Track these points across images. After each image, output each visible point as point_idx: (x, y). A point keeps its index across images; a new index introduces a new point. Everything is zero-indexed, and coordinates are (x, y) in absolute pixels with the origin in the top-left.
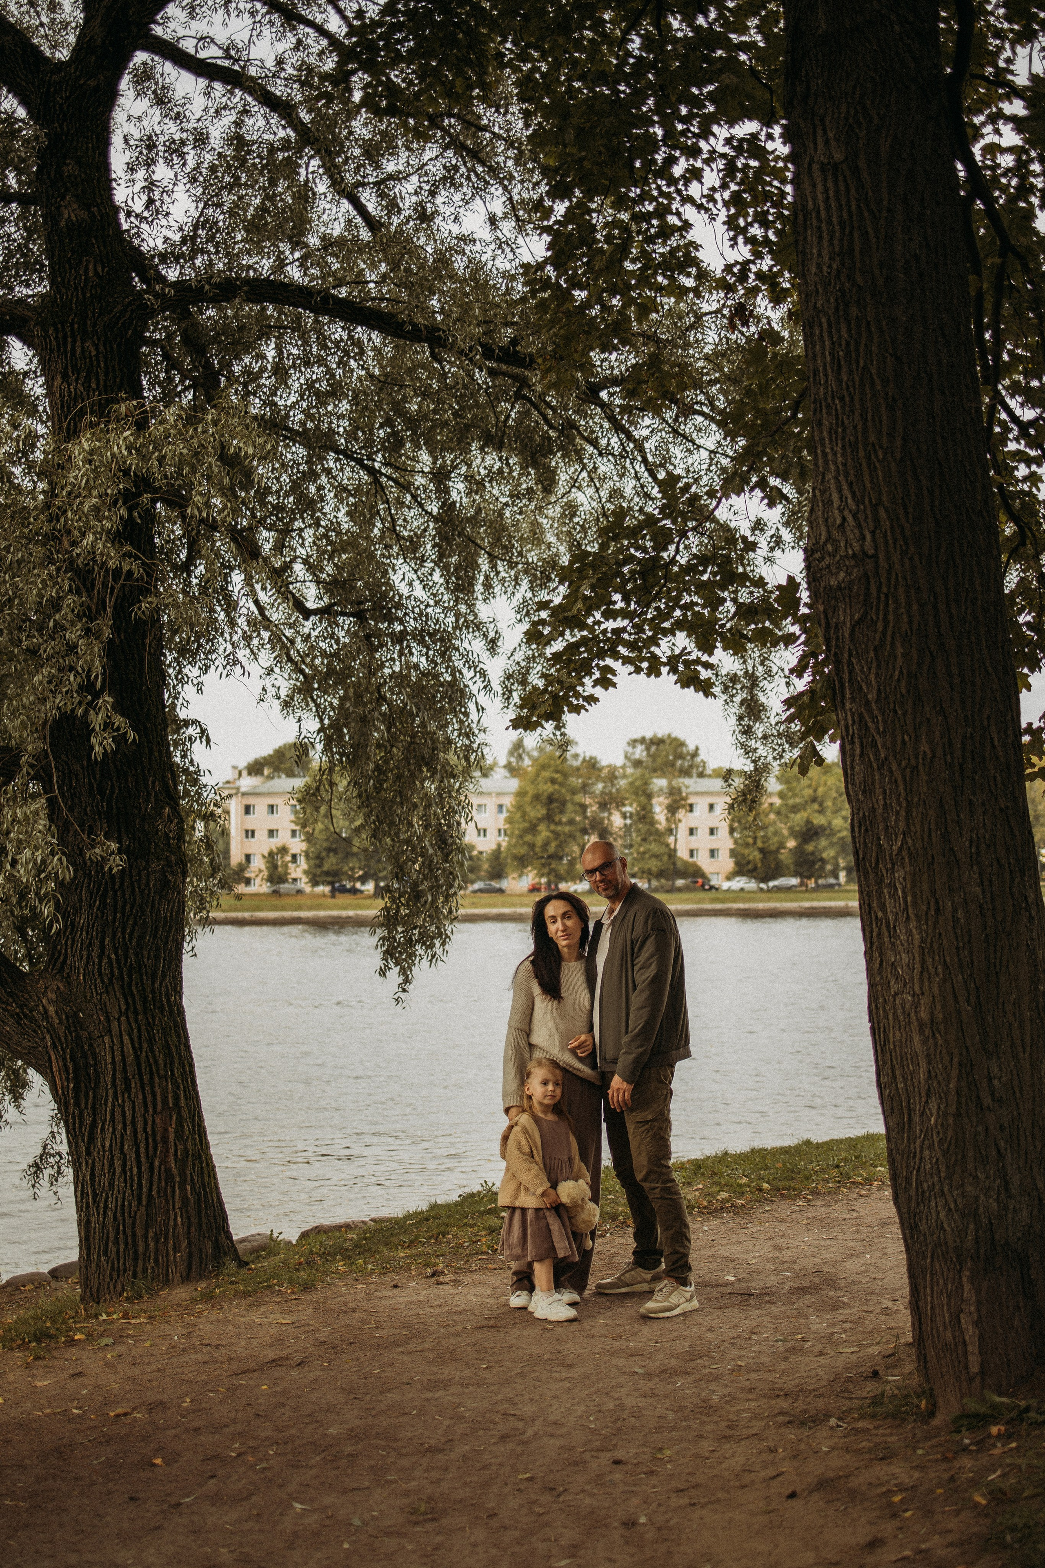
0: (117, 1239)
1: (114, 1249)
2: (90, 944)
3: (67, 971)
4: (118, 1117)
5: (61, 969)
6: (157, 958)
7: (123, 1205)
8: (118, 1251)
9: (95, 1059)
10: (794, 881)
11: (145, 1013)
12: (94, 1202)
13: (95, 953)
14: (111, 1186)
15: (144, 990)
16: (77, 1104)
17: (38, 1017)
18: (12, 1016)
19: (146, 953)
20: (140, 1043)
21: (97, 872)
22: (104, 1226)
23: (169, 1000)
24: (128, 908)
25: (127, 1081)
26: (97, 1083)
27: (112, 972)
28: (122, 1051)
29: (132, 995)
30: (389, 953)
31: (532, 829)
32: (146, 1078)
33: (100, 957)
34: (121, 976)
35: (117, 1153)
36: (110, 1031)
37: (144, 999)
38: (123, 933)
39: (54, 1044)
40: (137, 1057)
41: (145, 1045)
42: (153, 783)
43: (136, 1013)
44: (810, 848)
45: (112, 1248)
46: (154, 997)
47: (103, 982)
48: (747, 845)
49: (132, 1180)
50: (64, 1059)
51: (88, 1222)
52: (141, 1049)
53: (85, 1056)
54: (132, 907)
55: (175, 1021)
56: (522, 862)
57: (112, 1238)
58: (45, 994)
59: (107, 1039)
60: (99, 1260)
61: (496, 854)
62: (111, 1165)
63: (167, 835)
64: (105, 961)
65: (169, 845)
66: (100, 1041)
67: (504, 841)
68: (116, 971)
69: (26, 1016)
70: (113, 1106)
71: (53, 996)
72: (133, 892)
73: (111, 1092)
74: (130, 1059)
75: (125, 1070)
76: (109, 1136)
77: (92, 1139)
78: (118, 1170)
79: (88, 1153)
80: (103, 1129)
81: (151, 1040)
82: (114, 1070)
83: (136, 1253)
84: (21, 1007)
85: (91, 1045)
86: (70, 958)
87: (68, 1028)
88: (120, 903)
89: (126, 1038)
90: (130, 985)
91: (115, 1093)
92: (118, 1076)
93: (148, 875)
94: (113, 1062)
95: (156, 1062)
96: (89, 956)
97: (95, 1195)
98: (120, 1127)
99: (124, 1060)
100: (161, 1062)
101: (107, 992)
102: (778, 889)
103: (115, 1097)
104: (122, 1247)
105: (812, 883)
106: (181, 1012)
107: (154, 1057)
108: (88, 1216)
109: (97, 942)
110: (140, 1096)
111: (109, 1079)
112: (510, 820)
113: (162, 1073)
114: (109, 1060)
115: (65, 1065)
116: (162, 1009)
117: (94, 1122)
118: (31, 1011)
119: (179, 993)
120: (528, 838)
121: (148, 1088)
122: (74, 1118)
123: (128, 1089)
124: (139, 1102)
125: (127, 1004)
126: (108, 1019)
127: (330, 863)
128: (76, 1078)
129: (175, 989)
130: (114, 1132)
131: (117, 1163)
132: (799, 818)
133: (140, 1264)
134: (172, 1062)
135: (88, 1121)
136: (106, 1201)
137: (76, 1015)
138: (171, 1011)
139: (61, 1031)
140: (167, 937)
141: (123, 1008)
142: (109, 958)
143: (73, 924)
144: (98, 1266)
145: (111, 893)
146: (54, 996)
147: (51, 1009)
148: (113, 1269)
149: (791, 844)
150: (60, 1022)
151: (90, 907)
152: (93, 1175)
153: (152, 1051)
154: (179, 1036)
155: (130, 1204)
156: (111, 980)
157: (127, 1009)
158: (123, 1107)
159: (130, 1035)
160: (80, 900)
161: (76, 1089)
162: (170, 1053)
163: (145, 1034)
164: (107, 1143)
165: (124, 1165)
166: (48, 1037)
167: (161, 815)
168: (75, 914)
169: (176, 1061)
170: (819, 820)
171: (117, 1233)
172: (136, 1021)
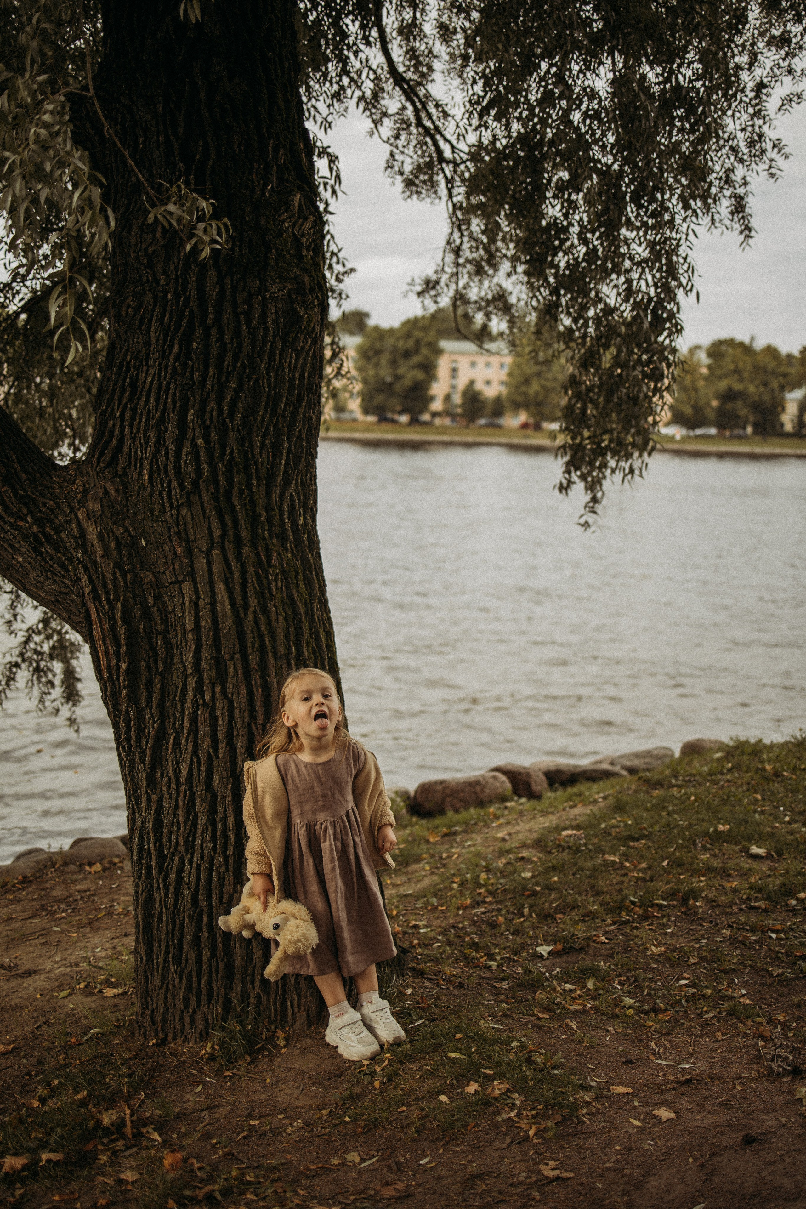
0: (197, 939)
1: (193, 956)
2: (162, 420)
3: (122, 464)
4: (204, 728)
5: (113, 462)
6: (276, 448)
7: (209, 880)
8: (199, 961)
9: (165, 621)
10: (713, 431)
11: (253, 544)
12: (160, 869)
13: (170, 435)
14: (190, 845)
15: (253, 503)
16: (133, 698)
17: (70, 543)
18: (26, 537)
19: (257, 440)
20: (245, 597)
21: (177, 295)
22: (175, 913)
23: (294, 524)
24: (228, 358)
25: (219, 664)
26: (169, 663)
27: (199, 471)
28: (213, 610)
29: (233, 511)
30: (572, 465)
31: (527, 382)
32: (253, 659)
33: (179, 441)
34: (215, 481)
35: (200, 788)
36: (192, 574)
37: (254, 521)
38: (220, 400)
39: (94, 591)
40: (239, 623)
41: (253, 601)
42: (276, 150)
43: (238, 542)
44: (729, 406)
45: (189, 953)
46: (269, 519)
47: (182, 486)
48: (682, 402)
49: (226, 839)
50: (113, 619)
51: (149, 901)
52: (246, 606)
53: (147, 615)
54: (236, 358)
55: (304, 560)
56: (516, 406)
57: (188, 938)
58: (82, 503)
59: (186, 587)
60: (166, 968)
61: (498, 400)
62: (190, 808)
63: (296, 240)
64: (186, 449)
65: (300, 257)
66: (174, 590)
67: (503, 390)
68: (205, 468)
69: (49, 539)
70: (196, 705)
71: (95, 506)
72: (237, 333)
73: (192, 682)
74: (227, 624)
75: (217, 644)
76: (187, 757)
77: (157, 761)
78: (202, 820)
79: (151, 782)
80: (177, 742)
81: (263, 597)
82: (199, 643)
83: (230, 968)
84: (40, 522)
85: (158, 597)
86: (128, 442)
87: (119, 565)
88: (214, 351)
89: (220, 588)
90: (228, 494)
91: (200, 682)
92: (205, 654)
93: (264, 303)
94: (197, 628)
95: (272, 632)
96: (160, 439)
97: (161, 857)
98: (206, 743)
99: (215, 622)
100: (280, 632)
101: (190, 506)
102: (701, 436)
103: (199, 690)
104: (206, 953)
105: (727, 433)
106: (314, 543)
107: (269, 624)
108: (149, 889)
109: (173, 417)
110: (243, 691)
111: (189, 658)
112: (510, 375)
113: (281, 650)
114: (190, 626)
115: (113, 628)
116: (283, 538)
117: (162, 728)
118: (58, 531)
119: (311, 511)
120: (523, 389)
121: (256, 678)
122: (128, 721)
123: (222, 677)
124: (241, 700)
125: (223, 526)
126: (189, 552)
127: (379, 399)
128: (132, 655)
129: (305, 506)
130: (195, 752)
131: (201, 807)
132: (723, 385)
133: (237, 986)
134: (299, 632)
135: (152, 728)
136: (180, 871)
137: (134, 542)
138: (298, 542)
139: (108, 570)
140: (294, 415)
141: (217, 533)
142: (195, 447)
143: (134, 384)
144: (164, 977)
145: (199, 332)
146: (97, 507)
147: (92, 531)
148: (189, 988)
149: (715, 403)
150: (107, 554)
151: (164, 356)
152: (158, 824)
153: (265, 610)
154: (309, 585)
155: (221, 880)
156: (195, 483)
157: (224, 536)
158: (213, 709)
159: (227, 582)
160: (147, 344)
161: (133, 672)
162: (296, 613)
163: (252, 580)
164: (184, 771)
165: (213, 810)
166: (85, 579)
167: (288, 205)
168: (137, 368)
169: (306, 631)
170: (738, 386)
171: (199, 928)
172: (239, 556)
